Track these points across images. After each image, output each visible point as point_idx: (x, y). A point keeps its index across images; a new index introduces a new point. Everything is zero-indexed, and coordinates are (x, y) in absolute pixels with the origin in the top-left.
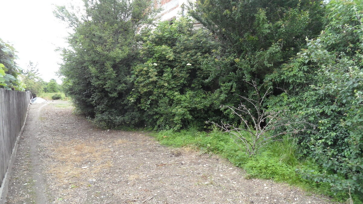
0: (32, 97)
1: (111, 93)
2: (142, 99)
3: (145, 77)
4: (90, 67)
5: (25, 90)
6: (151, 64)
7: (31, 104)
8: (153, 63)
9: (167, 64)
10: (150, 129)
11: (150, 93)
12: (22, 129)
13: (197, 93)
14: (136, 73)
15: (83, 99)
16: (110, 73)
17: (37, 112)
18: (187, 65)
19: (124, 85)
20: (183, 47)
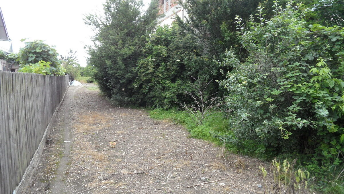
0: (71, 80)
1: (121, 80)
2: (143, 85)
3: (145, 68)
4: (106, 61)
5: (65, 74)
6: (151, 59)
7: (69, 86)
8: (152, 58)
9: (163, 59)
10: (149, 108)
11: (149, 81)
12: (60, 103)
13: (185, 82)
14: (140, 66)
15: (104, 84)
16: (120, 65)
17: (73, 93)
18: (177, 60)
19: (130, 74)
20: (175, 47)
